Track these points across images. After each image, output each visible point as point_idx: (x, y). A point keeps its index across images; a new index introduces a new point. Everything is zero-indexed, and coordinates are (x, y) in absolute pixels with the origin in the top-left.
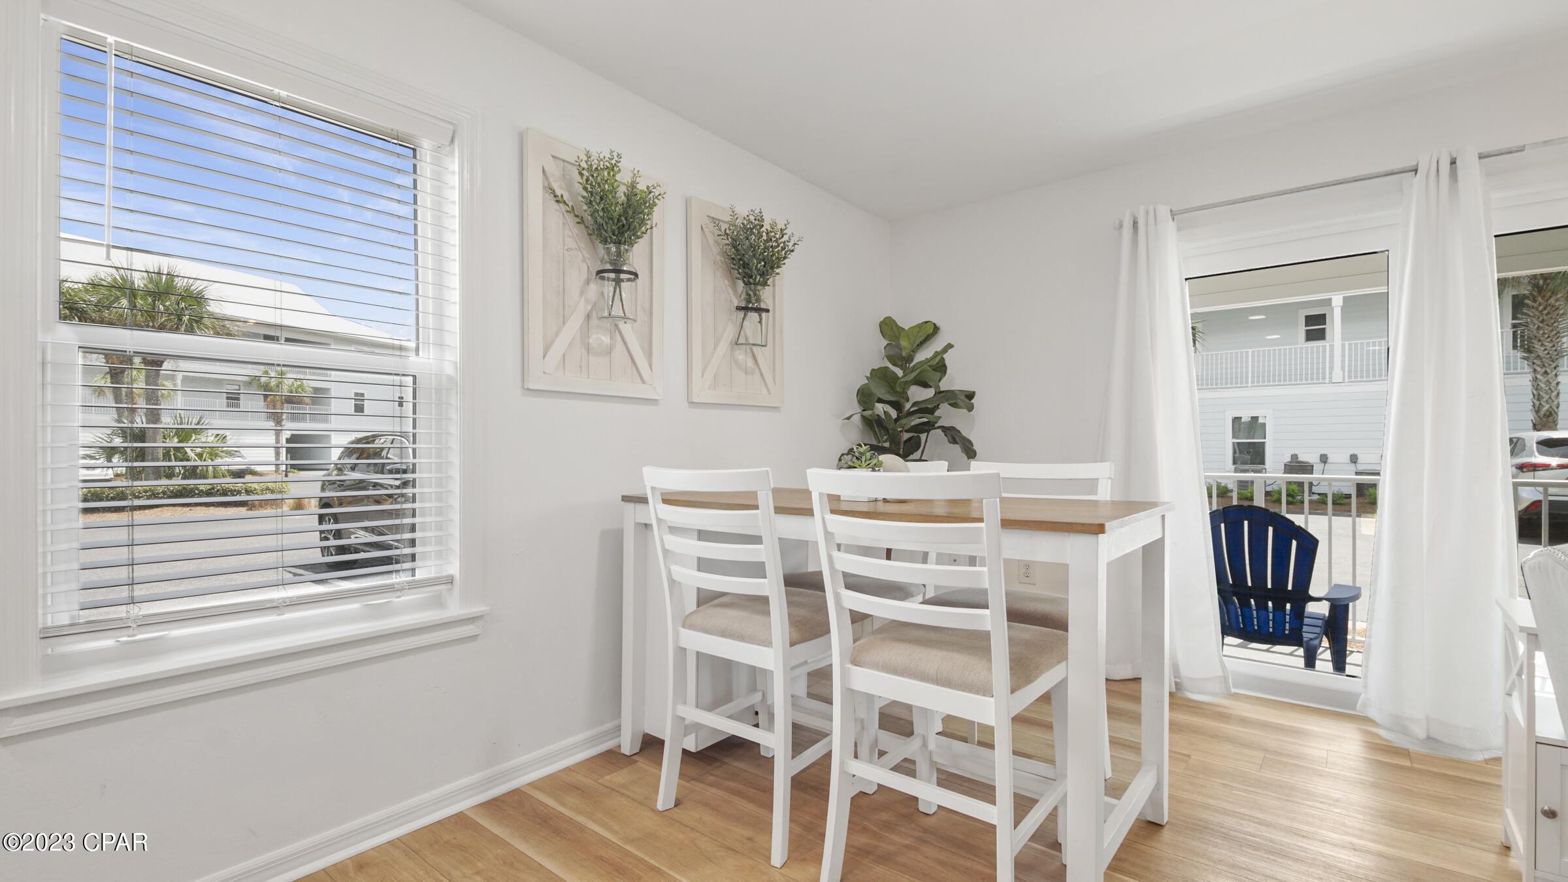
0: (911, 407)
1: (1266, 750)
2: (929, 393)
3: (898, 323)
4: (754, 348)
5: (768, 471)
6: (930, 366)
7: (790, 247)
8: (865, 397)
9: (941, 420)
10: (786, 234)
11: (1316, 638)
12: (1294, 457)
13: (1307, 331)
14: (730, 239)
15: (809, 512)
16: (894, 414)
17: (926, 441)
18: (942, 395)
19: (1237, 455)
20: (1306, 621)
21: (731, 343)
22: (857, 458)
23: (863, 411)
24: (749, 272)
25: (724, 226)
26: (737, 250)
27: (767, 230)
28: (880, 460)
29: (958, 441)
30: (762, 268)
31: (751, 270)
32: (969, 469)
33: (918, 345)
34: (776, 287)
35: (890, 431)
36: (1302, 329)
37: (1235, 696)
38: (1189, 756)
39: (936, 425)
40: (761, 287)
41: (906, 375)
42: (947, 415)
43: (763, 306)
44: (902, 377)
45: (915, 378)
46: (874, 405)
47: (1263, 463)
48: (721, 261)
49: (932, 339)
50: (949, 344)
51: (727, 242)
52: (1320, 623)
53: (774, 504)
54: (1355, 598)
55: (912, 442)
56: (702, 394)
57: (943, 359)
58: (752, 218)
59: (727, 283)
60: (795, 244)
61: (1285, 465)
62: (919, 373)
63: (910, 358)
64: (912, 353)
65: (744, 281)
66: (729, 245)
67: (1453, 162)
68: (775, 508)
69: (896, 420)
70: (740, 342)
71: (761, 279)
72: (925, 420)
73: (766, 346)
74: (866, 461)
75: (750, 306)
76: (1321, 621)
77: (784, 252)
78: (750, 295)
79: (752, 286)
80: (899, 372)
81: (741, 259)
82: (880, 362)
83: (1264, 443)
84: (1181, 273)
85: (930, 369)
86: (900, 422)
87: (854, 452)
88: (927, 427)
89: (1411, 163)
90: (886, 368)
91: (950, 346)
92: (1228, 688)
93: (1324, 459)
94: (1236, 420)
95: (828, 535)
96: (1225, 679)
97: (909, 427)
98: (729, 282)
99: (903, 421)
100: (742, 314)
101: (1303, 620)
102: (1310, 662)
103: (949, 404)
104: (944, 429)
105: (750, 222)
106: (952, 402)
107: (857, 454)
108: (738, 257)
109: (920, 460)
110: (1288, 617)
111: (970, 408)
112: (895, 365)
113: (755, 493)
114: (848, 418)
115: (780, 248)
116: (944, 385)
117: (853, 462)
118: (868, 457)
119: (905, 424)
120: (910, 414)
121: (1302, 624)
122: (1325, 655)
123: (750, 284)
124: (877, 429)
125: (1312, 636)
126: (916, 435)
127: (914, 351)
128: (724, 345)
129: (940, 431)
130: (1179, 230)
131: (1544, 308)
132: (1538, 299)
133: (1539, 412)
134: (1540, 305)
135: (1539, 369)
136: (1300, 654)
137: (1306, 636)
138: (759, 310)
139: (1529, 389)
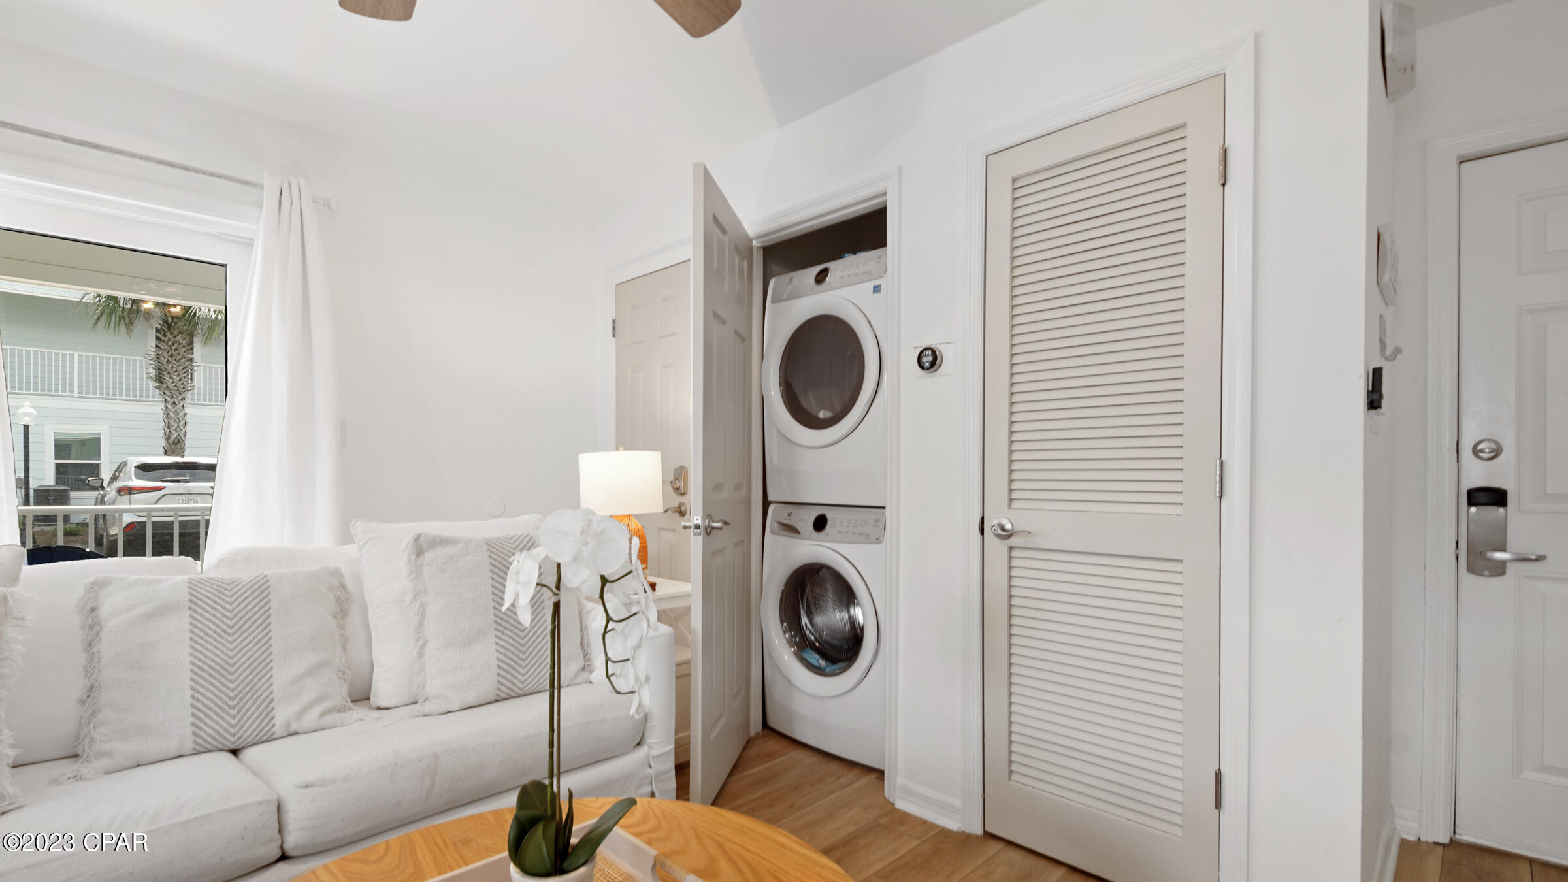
131: (173, 344)
132: (168, 334)
133: (168, 439)
134: (169, 340)
135: (169, 399)
139: (160, 417)
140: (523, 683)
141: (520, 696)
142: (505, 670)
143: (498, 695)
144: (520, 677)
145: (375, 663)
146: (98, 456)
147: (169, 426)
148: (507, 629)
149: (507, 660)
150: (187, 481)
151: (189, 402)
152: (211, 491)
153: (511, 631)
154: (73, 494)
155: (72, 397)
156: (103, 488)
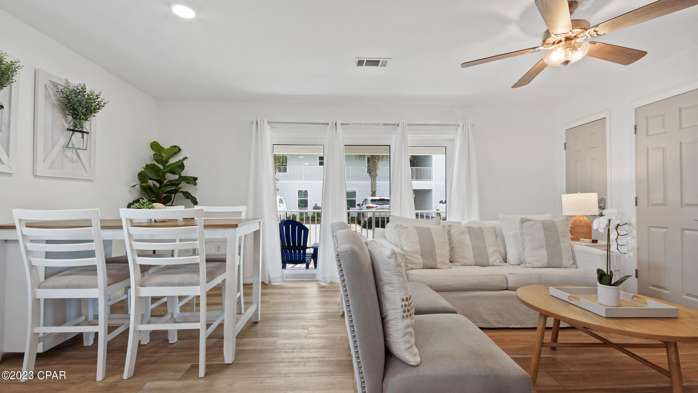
0: (167, 183)
1: (291, 294)
2: (176, 177)
3: (160, 144)
4: (78, 150)
5: (98, 210)
6: (176, 166)
7: (101, 105)
8: (142, 177)
9: (182, 189)
10: (100, 98)
11: (309, 260)
12: (316, 204)
13: (320, 162)
14: (65, 95)
15: (121, 227)
16: (158, 185)
17: (174, 198)
18: (182, 178)
19: (300, 204)
20: (307, 255)
21: (63, 146)
22: (142, 204)
23: (141, 183)
24: (76, 113)
25: (60, 88)
26: (69, 101)
27: (88, 93)
28: (153, 205)
29: (190, 198)
30: (85, 112)
31: (78, 112)
32: (193, 208)
33: (171, 156)
34: (92, 121)
35: (156, 193)
36: (318, 161)
37: (286, 281)
38: (269, 301)
39: (179, 191)
40: (84, 121)
41: (164, 169)
42: (185, 187)
43: (84, 130)
44: (163, 169)
45: (170, 170)
46: (148, 181)
47: (307, 207)
48: (58, 104)
49: (178, 154)
51: (63, 96)
52: (310, 256)
53: (101, 224)
54: (319, 246)
55: (167, 198)
57: (183, 163)
58: (80, 88)
59: (61, 116)
60: (104, 103)
61: (313, 207)
62: (171, 168)
63: (167, 161)
64: (168, 159)
65: (73, 117)
66: (63, 97)
67: (336, 124)
68: (101, 226)
69: (159, 188)
70: (69, 146)
71: (84, 117)
72: (174, 188)
73: (86, 150)
74: (146, 206)
75: (76, 129)
76: (311, 255)
77: (98, 106)
78: (77, 124)
79: (78, 120)
80: (161, 167)
81: (71, 106)
82: (150, 161)
83: (308, 200)
84: (271, 143)
85: (176, 167)
86: (162, 189)
87: (140, 202)
88: (175, 191)
89: (326, 122)
90: (154, 164)
91: (186, 158)
92: (284, 280)
94: (299, 191)
95: (130, 235)
96: (283, 276)
97: (166, 191)
98: (62, 115)
99: (163, 189)
100: (71, 133)
101: (305, 255)
102: (307, 267)
103: (185, 182)
104: (183, 192)
105: (78, 89)
106: (187, 181)
107: (142, 203)
108: (70, 105)
109: (171, 206)
110: (302, 255)
111: (195, 184)
112: (158, 163)
113: (91, 220)
114: (134, 186)
115: (96, 104)
116: (183, 174)
117: (140, 206)
118: (148, 204)
119: (164, 190)
120: (166, 185)
121: (305, 257)
122: (312, 265)
123: (77, 119)
124: (149, 192)
125: (308, 260)
126: (169, 195)
127: (169, 158)
128: (58, 148)
129: (181, 193)
130: (271, 128)
131: (374, 162)
132: (372, 159)
133: (372, 191)
134: (373, 161)
135: (372, 179)
136: (304, 265)
137: (307, 260)
138: (82, 132)
139: (370, 185)
140: (555, 263)
141: (554, 267)
142: (549, 259)
143: (547, 266)
144: (554, 262)
145: (507, 252)
146: (355, 197)
147: (372, 187)
148: (550, 247)
149: (550, 256)
150: (383, 205)
151: (378, 179)
152: (389, 208)
153: (551, 248)
154: (350, 208)
155: (350, 180)
156: (360, 207)
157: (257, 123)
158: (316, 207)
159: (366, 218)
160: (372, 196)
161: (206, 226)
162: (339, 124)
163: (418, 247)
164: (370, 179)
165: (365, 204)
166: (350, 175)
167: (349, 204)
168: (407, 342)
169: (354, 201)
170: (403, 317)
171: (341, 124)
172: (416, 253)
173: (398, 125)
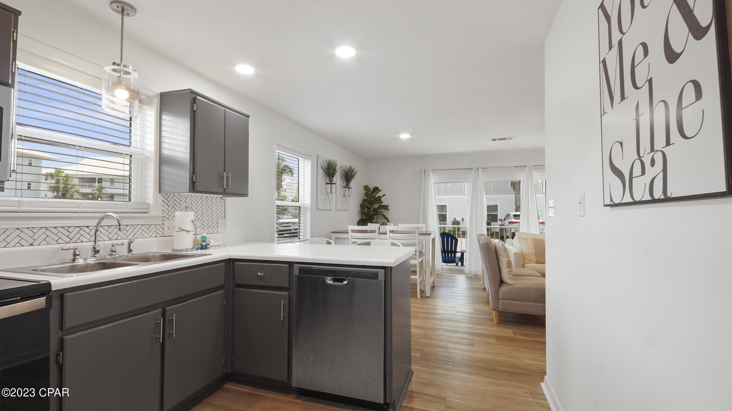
0: (374, 209)
2: (377, 206)
3: (368, 186)
9: (380, 212)
11: (458, 261)
12: (455, 219)
18: (382, 206)
20: (456, 258)
23: (361, 210)
25: (344, 169)
29: (386, 218)
30: (350, 178)
32: (398, 226)
34: (352, 182)
39: (379, 214)
42: (382, 211)
44: (373, 202)
46: (365, 208)
47: (446, 221)
48: (341, 176)
49: (378, 192)
50: (384, 194)
51: (344, 172)
54: (465, 252)
56: (338, 208)
57: (382, 198)
61: (452, 222)
62: (375, 201)
63: (373, 197)
65: (346, 181)
67: (478, 169)
72: (376, 212)
73: (350, 196)
76: (459, 258)
77: (354, 174)
78: (347, 184)
81: (347, 177)
82: (364, 197)
83: (446, 214)
85: (378, 200)
88: (377, 214)
89: (471, 168)
91: (384, 195)
92: (443, 269)
93: (463, 220)
94: (438, 206)
98: (342, 181)
99: (371, 213)
100: (345, 188)
102: (457, 265)
104: (381, 214)
106: (383, 208)
110: (453, 257)
111: (388, 210)
112: (368, 198)
116: (381, 204)
120: (372, 211)
122: (460, 264)
123: (348, 182)
127: (373, 195)
129: (380, 216)
130: (434, 173)
133: (516, 206)
135: (516, 193)
136: (455, 264)
137: (456, 261)
138: (349, 188)
139: (514, 199)
146: (497, 211)
147: (516, 201)
154: (492, 223)
155: (491, 194)
156: (502, 222)
157: (425, 171)
158: (456, 222)
159: (508, 233)
160: (517, 210)
161: (420, 234)
162: (480, 169)
163: (533, 251)
164: (514, 193)
165: (508, 218)
166: (491, 188)
167: (490, 219)
168: (509, 276)
169: (496, 216)
170: (507, 268)
171: (482, 168)
172: (532, 254)
173: (526, 166)
